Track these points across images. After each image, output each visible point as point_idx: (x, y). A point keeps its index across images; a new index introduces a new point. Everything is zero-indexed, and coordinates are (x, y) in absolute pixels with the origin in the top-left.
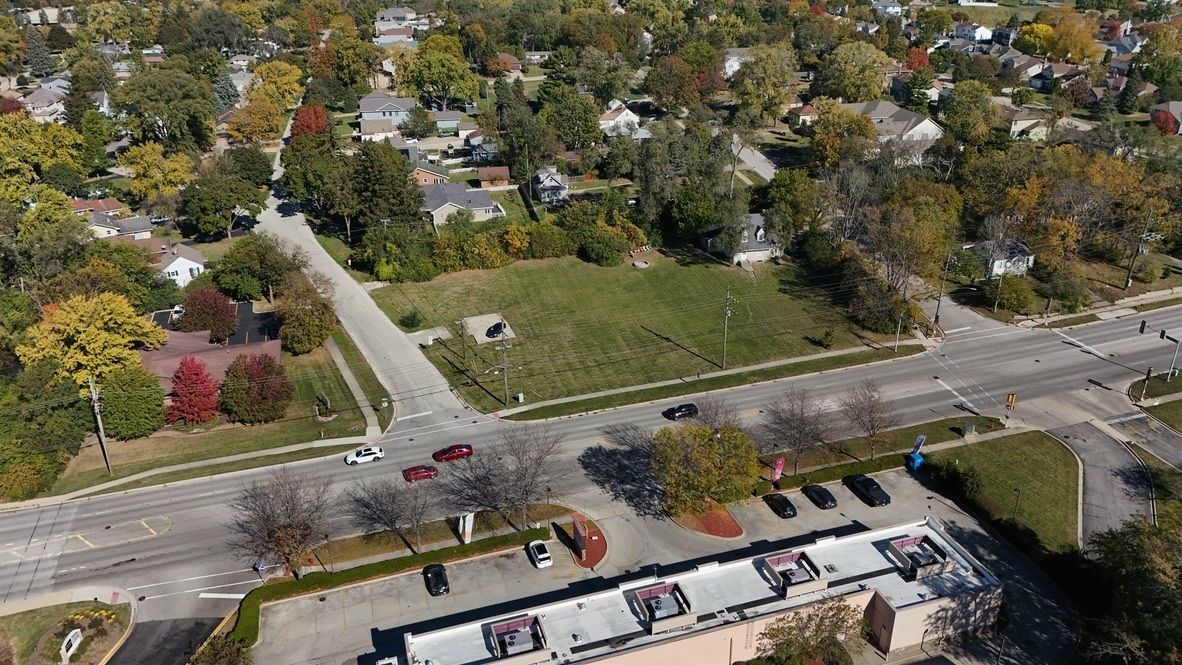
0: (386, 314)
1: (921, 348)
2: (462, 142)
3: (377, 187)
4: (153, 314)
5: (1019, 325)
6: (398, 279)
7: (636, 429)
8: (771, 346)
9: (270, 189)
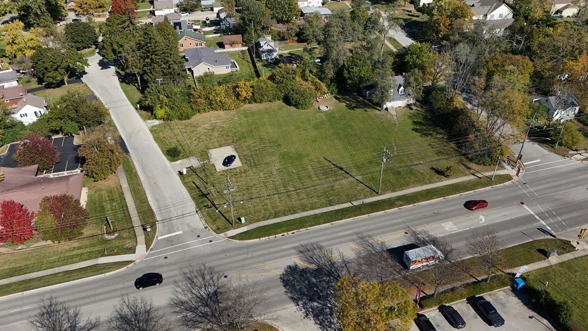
0: (159, 146)
1: (508, 178)
2: (216, 15)
4: (9, 145)
5: (572, 158)
6: (168, 118)
7: (320, 248)
8: (409, 175)
9: (96, 48)
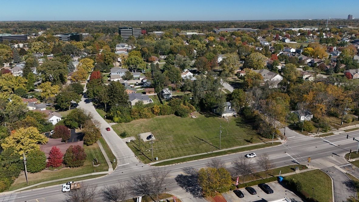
0: (116, 133)
1: (280, 143)
2: (141, 81)
3: (115, 94)
4: (45, 133)
5: (310, 136)
6: (120, 122)
7: (193, 169)
8: (234, 142)
9: (82, 95)
